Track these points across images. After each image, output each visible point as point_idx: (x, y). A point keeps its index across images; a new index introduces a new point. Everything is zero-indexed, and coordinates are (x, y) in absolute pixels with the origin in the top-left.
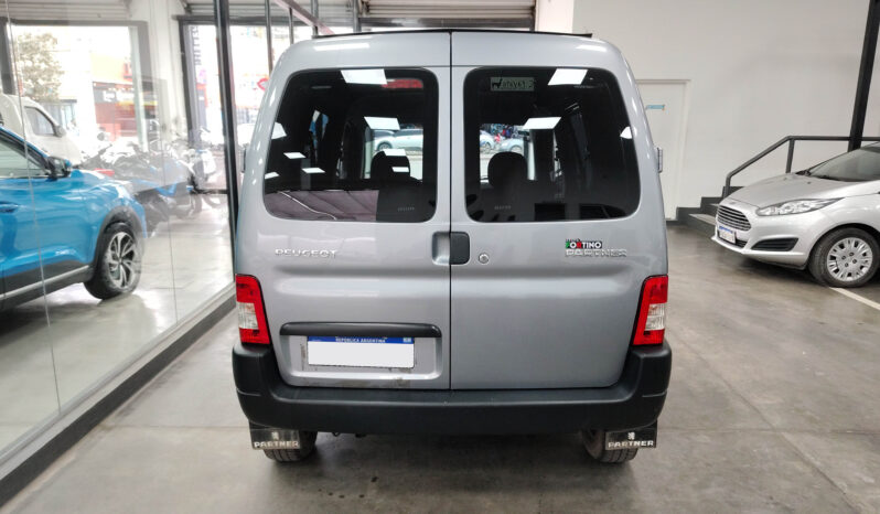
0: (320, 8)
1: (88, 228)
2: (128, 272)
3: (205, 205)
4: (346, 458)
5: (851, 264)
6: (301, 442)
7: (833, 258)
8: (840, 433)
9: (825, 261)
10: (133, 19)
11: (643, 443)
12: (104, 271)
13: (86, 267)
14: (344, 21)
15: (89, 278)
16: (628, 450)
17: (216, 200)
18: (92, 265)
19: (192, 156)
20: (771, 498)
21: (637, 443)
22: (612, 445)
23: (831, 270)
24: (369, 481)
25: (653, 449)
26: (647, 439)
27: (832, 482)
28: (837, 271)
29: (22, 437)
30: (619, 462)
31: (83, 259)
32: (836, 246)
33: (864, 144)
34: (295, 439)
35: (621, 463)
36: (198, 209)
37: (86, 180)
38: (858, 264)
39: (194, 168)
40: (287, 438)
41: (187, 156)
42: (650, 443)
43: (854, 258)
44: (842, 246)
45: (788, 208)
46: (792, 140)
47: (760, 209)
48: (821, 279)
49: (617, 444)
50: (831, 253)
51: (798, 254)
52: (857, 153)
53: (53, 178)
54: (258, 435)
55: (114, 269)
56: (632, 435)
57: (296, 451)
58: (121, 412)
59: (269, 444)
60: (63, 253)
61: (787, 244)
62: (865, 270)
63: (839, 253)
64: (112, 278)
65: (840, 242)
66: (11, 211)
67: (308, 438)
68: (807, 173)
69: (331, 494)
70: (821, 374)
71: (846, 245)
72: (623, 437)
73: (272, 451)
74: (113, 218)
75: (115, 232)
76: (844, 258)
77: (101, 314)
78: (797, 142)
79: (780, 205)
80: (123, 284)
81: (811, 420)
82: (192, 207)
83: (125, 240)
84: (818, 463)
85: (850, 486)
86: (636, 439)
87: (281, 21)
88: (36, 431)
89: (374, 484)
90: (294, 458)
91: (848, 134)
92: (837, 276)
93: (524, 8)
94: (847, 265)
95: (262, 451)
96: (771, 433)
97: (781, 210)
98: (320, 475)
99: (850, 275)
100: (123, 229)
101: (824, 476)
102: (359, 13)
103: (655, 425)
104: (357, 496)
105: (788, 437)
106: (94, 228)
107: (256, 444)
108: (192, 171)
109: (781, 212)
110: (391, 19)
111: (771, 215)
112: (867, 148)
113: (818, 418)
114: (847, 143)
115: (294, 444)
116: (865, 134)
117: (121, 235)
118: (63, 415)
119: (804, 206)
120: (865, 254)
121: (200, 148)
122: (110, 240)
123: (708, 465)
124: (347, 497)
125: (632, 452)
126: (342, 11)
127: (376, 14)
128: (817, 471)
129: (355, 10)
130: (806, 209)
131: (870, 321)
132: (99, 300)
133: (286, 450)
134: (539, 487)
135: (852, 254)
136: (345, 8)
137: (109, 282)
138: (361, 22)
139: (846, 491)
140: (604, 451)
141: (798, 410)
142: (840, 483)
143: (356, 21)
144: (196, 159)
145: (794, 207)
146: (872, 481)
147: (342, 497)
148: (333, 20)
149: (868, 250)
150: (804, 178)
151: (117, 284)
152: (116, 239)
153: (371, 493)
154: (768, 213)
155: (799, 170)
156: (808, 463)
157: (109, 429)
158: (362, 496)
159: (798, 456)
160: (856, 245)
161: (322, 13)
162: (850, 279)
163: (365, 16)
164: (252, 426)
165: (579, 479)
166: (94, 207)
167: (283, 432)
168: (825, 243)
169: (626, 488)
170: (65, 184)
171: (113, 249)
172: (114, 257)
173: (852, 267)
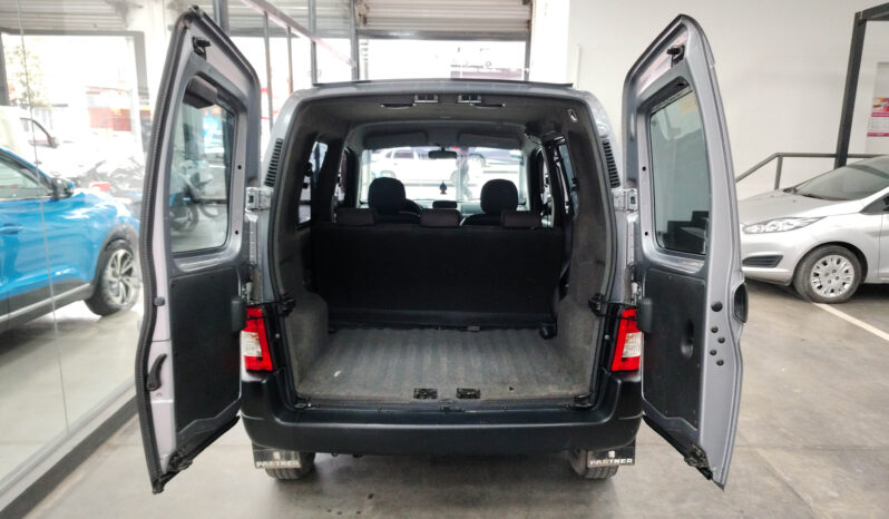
0: (318, 20)
1: (89, 245)
2: (127, 288)
3: (202, 217)
4: (344, 475)
5: (833, 280)
6: (302, 462)
7: (817, 275)
8: (810, 449)
9: (809, 277)
10: (129, 29)
11: (623, 461)
12: (104, 288)
13: (87, 285)
14: (341, 33)
15: (89, 295)
16: (610, 467)
17: (213, 210)
18: (93, 283)
19: (190, 167)
20: (742, 512)
21: (617, 461)
22: (593, 463)
23: (815, 287)
24: (366, 497)
25: (632, 467)
26: (627, 457)
27: (799, 496)
28: (820, 287)
29: (32, 457)
30: (601, 478)
31: (83, 276)
32: (819, 263)
33: (850, 161)
34: (296, 459)
35: (605, 479)
36: (195, 221)
37: (87, 200)
38: (842, 281)
39: (191, 179)
40: (288, 458)
41: (184, 168)
42: (629, 460)
43: (836, 275)
44: (825, 264)
45: (773, 225)
46: (780, 156)
47: (746, 226)
48: (804, 295)
49: (598, 462)
50: (814, 270)
51: (782, 272)
52: (842, 170)
53: (55, 199)
54: (260, 456)
55: (114, 286)
56: (612, 454)
57: (296, 470)
58: (126, 431)
59: (271, 464)
60: (65, 272)
61: (771, 261)
62: (847, 287)
63: (822, 270)
64: (111, 294)
65: (823, 259)
66: (15, 232)
67: (307, 458)
68: (792, 190)
69: (329, 511)
70: (798, 391)
71: (829, 263)
72: (604, 456)
73: (274, 470)
74: (114, 235)
75: (115, 250)
76: (827, 275)
77: (102, 331)
78: (785, 159)
79: (765, 223)
80: (123, 301)
81: (785, 436)
82: (189, 220)
83: (125, 257)
84: (788, 479)
85: (816, 500)
86: (616, 458)
87: (278, 32)
88: (45, 451)
89: (369, 501)
90: (293, 476)
91: (834, 151)
92: (820, 293)
93: (520, 22)
94: (830, 282)
95: (263, 470)
96: (746, 449)
97: (768, 228)
98: (319, 493)
99: (832, 291)
100: (123, 246)
101: (793, 491)
102: (356, 25)
103: (633, 444)
104: (354, 513)
105: (762, 453)
106: (95, 246)
107: (259, 464)
108: (190, 183)
109: (767, 230)
110: (388, 31)
111: (758, 233)
112: (853, 166)
113: (792, 435)
114: (833, 159)
115: (295, 463)
116: (851, 151)
117: (121, 253)
118: (71, 435)
119: (788, 224)
120: (847, 272)
121: (197, 159)
122: (110, 256)
123: (686, 480)
124: (344, 514)
125: (613, 470)
126: (340, 23)
127: (372, 26)
128: (787, 486)
129: (353, 21)
130: (791, 227)
131: (849, 337)
132: (98, 317)
133: (287, 470)
134: (526, 502)
135: (835, 271)
136: (342, 20)
137: (109, 299)
138: (359, 34)
139: (812, 504)
140: (587, 469)
141: (773, 426)
142: (807, 497)
143: (353, 32)
144: (193, 172)
145: (780, 225)
146: (836, 495)
147: (340, 513)
148: (331, 32)
149: (850, 267)
150: (790, 196)
151: (116, 301)
152: (116, 257)
153: (368, 509)
154: (754, 231)
155: (786, 187)
156: (778, 479)
157: (115, 448)
158: (359, 513)
159: (770, 471)
160: (838, 262)
161: (320, 24)
162: (832, 295)
163: (362, 27)
164: (255, 447)
165: (563, 495)
166: (96, 225)
167: (284, 452)
168: (809, 260)
169: (607, 502)
170: (66, 204)
171: (113, 266)
172: (114, 275)
173: (835, 283)
